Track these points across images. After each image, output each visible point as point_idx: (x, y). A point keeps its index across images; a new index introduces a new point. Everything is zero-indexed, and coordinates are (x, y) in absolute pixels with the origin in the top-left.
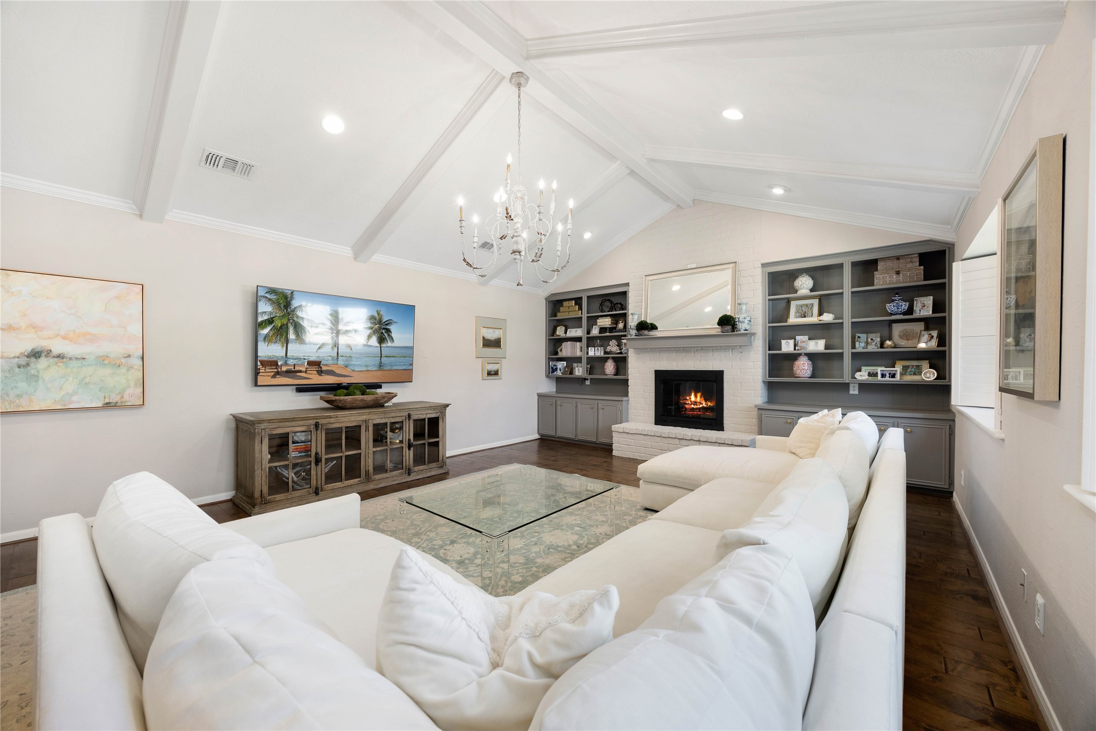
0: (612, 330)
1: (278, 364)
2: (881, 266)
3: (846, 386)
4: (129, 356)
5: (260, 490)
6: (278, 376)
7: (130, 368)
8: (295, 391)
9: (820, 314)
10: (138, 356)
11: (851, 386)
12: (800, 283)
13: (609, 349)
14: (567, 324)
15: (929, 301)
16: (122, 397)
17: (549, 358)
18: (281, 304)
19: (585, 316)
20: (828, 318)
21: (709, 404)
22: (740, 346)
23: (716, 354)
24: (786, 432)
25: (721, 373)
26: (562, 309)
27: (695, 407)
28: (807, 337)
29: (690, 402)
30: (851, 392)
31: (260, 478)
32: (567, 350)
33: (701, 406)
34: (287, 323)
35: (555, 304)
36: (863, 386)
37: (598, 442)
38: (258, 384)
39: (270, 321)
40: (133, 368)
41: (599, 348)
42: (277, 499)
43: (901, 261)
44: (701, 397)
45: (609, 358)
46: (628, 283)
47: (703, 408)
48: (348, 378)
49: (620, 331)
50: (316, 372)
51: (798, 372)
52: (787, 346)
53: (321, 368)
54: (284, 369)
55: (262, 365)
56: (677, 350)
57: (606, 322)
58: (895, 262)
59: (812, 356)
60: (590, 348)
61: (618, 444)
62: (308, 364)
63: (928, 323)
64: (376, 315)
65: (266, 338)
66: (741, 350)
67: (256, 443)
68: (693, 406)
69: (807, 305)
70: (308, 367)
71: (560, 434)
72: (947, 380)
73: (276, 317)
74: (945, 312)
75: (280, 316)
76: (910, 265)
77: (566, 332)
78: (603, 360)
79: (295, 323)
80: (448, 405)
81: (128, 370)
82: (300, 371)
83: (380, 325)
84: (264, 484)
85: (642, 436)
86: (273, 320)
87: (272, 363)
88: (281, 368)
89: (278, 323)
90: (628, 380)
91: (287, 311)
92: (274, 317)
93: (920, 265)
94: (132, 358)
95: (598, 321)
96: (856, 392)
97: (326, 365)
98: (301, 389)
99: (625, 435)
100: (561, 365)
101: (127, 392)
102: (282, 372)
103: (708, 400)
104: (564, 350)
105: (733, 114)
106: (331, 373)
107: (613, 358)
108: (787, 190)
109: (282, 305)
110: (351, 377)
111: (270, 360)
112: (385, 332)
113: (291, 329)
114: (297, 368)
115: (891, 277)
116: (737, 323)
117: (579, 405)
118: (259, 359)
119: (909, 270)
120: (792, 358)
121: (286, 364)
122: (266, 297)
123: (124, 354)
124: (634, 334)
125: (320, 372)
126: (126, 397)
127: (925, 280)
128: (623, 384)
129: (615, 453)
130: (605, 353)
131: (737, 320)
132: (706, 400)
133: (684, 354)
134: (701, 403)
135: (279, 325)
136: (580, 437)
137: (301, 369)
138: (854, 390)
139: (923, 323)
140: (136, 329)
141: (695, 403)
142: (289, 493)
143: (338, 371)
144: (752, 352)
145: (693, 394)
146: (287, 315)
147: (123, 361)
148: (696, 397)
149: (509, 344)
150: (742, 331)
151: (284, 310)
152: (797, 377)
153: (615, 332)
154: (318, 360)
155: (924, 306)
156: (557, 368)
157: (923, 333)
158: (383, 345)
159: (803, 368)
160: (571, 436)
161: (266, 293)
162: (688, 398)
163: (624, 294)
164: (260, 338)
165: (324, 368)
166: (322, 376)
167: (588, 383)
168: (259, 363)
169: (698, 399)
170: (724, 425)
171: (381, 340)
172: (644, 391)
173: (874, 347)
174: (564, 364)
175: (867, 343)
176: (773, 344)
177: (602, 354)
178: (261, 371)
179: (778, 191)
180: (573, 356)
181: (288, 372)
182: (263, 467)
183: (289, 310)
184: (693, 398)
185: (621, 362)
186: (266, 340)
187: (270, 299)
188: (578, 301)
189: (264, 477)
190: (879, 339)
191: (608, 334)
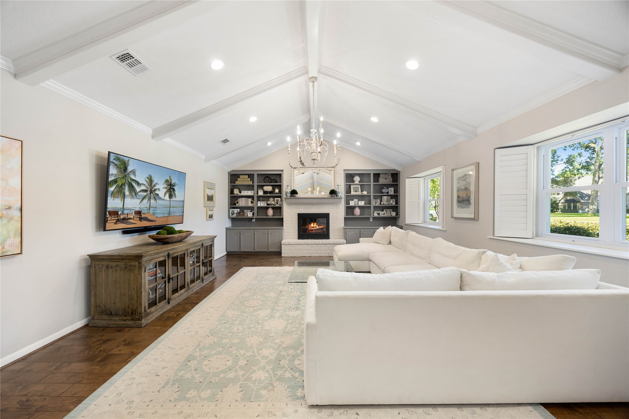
0: (270, 192)
1: (118, 214)
2: (381, 176)
3: (369, 218)
4: (9, 208)
5: (144, 306)
6: (118, 223)
7: (11, 219)
8: (121, 234)
9: (362, 191)
10: (17, 208)
11: (370, 218)
12: (356, 179)
13: (269, 202)
14: (241, 188)
15: (392, 189)
16: (4, 247)
17: (230, 207)
18: (122, 168)
19: (256, 184)
20: (365, 193)
21: (320, 227)
22: (336, 203)
23: (326, 206)
24: (372, 236)
25: (328, 214)
26: (238, 179)
27: (313, 229)
28: (357, 200)
29: (311, 227)
30: (370, 221)
31: (144, 298)
32: (242, 202)
33: (316, 228)
34: (125, 183)
35: (234, 177)
36: (375, 218)
37: (268, 251)
38: (106, 229)
39: (115, 181)
40: (13, 219)
41: (263, 202)
42: (153, 311)
43: (386, 175)
44: (316, 224)
45: (269, 207)
46: (283, 170)
47: (317, 229)
48: (154, 222)
49: (277, 193)
50: (138, 219)
51: (356, 213)
52: (352, 203)
53: (141, 216)
54: (122, 217)
55: (109, 214)
56: (308, 204)
57: (269, 189)
58: (385, 175)
59: (360, 207)
60: (258, 202)
61: (285, 251)
62: (134, 213)
63: (392, 197)
64: (169, 179)
65: (113, 193)
66: (336, 205)
67: (143, 272)
68: (312, 229)
69: (356, 187)
70: (135, 215)
71: (242, 250)
72: (399, 215)
73: (119, 178)
74: (398, 193)
75: (121, 178)
76: (389, 177)
77: (240, 192)
78: (266, 208)
79: (129, 183)
80: (215, 237)
81: (9, 221)
82: (130, 219)
83: (170, 186)
84: (146, 302)
85: (298, 245)
86: (117, 180)
87: (115, 213)
88: (120, 217)
89: (120, 183)
90: (283, 218)
91: (125, 174)
92: (117, 178)
93: (391, 177)
94: (12, 209)
95: (264, 187)
96: (372, 221)
97: (144, 214)
98: (126, 232)
99: (289, 246)
100: (236, 211)
101: (7, 243)
102: (120, 219)
103: (320, 225)
104: (240, 203)
105: (375, 120)
106: (146, 219)
107: (271, 207)
108: (362, 143)
109: (122, 170)
110: (156, 221)
111: (114, 210)
112: (173, 191)
113: (127, 188)
114: (129, 216)
115: (384, 180)
116: (338, 193)
117: (256, 233)
118: (108, 210)
119: (389, 178)
120: (354, 208)
121: (123, 213)
122: (114, 163)
123: (6, 206)
124: (289, 196)
125: (141, 219)
126: (7, 247)
127: (393, 182)
128: (280, 221)
129: (283, 255)
130: (267, 204)
131: (338, 192)
132: (318, 226)
133: (312, 206)
134: (316, 227)
135: (120, 184)
136: (256, 250)
137: (131, 217)
138: (371, 220)
139: (390, 196)
140: (15, 182)
141: (313, 227)
142: (157, 306)
143: (150, 218)
144: (341, 205)
145: (312, 224)
146: (125, 176)
147: (5, 212)
148: (314, 225)
149: (216, 198)
150: (340, 197)
151: (123, 173)
152: (355, 215)
153: (274, 194)
154: (140, 210)
155: (391, 191)
156: (234, 213)
157: (391, 200)
158: (171, 200)
159: (357, 211)
160: (250, 250)
161: (114, 159)
162: (310, 225)
163: (280, 175)
164: (109, 194)
165: (143, 216)
166: (142, 221)
167: (254, 220)
168: (107, 213)
169: (315, 225)
170: (330, 237)
171: (171, 196)
172: (292, 224)
173: (378, 204)
174: (238, 210)
175: (376, 203)
176: (347, 203)
177: (266, 205)
178: (109, 219)
179: (358, 144)
180: (246, 206)
181: (124, 219)
182: (146, 290)
183: (126, 173)
184: (312, 225)
185: (278, 210)
186: (112, 196)
187: (116, 165)
188: (251, 176)
189: (146, 297)
190: (379, 202)
191: (269, 195)
